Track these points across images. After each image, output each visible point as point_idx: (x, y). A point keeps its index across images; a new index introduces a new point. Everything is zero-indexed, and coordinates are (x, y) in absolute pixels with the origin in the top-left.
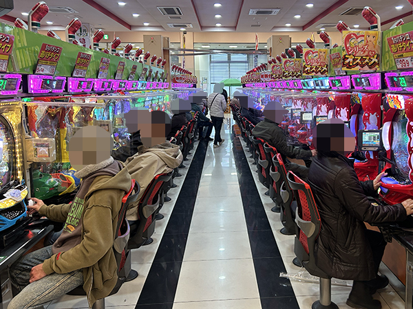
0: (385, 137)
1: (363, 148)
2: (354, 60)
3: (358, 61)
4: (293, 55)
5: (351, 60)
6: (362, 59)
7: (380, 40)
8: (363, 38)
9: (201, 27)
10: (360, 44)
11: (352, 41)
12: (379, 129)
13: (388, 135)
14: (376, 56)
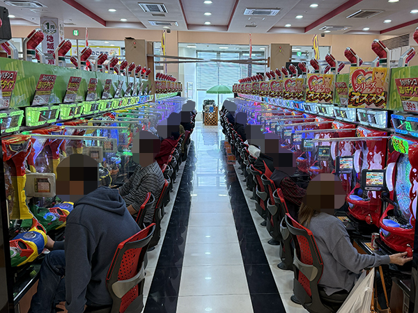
0: (389, 178)
1: (366, 188)
2: (361, 97)
3: (365, 98)
4: (294, 72)
5: (358, 98)
6: (370, 97)
7: (388, 77)
8: (371, 75)
9: (188, 25)
10: (367, 81)
11: (360, 78)
12: (383, 168)
13: (391, 176)
14: (383, 94)
